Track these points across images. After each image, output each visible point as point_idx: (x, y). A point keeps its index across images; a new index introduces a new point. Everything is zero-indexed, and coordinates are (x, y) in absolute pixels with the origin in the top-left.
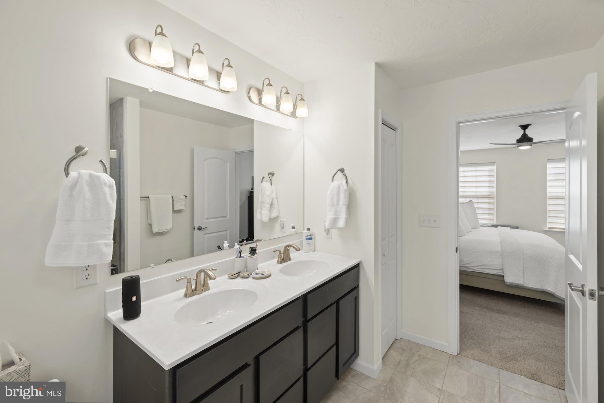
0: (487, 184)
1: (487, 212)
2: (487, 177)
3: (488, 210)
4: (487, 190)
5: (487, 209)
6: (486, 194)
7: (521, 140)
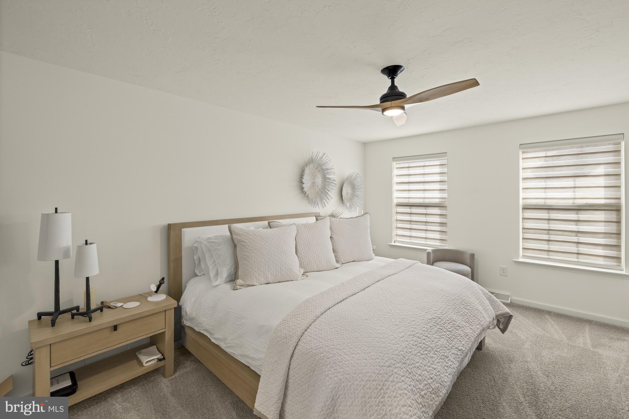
0: (437, 186)
1: (438, 228)
2: (438, 175)
3: (440, 226)
4: (437, 195)
5: (438, 224)
6: (437, 201)
7: (383, 98)
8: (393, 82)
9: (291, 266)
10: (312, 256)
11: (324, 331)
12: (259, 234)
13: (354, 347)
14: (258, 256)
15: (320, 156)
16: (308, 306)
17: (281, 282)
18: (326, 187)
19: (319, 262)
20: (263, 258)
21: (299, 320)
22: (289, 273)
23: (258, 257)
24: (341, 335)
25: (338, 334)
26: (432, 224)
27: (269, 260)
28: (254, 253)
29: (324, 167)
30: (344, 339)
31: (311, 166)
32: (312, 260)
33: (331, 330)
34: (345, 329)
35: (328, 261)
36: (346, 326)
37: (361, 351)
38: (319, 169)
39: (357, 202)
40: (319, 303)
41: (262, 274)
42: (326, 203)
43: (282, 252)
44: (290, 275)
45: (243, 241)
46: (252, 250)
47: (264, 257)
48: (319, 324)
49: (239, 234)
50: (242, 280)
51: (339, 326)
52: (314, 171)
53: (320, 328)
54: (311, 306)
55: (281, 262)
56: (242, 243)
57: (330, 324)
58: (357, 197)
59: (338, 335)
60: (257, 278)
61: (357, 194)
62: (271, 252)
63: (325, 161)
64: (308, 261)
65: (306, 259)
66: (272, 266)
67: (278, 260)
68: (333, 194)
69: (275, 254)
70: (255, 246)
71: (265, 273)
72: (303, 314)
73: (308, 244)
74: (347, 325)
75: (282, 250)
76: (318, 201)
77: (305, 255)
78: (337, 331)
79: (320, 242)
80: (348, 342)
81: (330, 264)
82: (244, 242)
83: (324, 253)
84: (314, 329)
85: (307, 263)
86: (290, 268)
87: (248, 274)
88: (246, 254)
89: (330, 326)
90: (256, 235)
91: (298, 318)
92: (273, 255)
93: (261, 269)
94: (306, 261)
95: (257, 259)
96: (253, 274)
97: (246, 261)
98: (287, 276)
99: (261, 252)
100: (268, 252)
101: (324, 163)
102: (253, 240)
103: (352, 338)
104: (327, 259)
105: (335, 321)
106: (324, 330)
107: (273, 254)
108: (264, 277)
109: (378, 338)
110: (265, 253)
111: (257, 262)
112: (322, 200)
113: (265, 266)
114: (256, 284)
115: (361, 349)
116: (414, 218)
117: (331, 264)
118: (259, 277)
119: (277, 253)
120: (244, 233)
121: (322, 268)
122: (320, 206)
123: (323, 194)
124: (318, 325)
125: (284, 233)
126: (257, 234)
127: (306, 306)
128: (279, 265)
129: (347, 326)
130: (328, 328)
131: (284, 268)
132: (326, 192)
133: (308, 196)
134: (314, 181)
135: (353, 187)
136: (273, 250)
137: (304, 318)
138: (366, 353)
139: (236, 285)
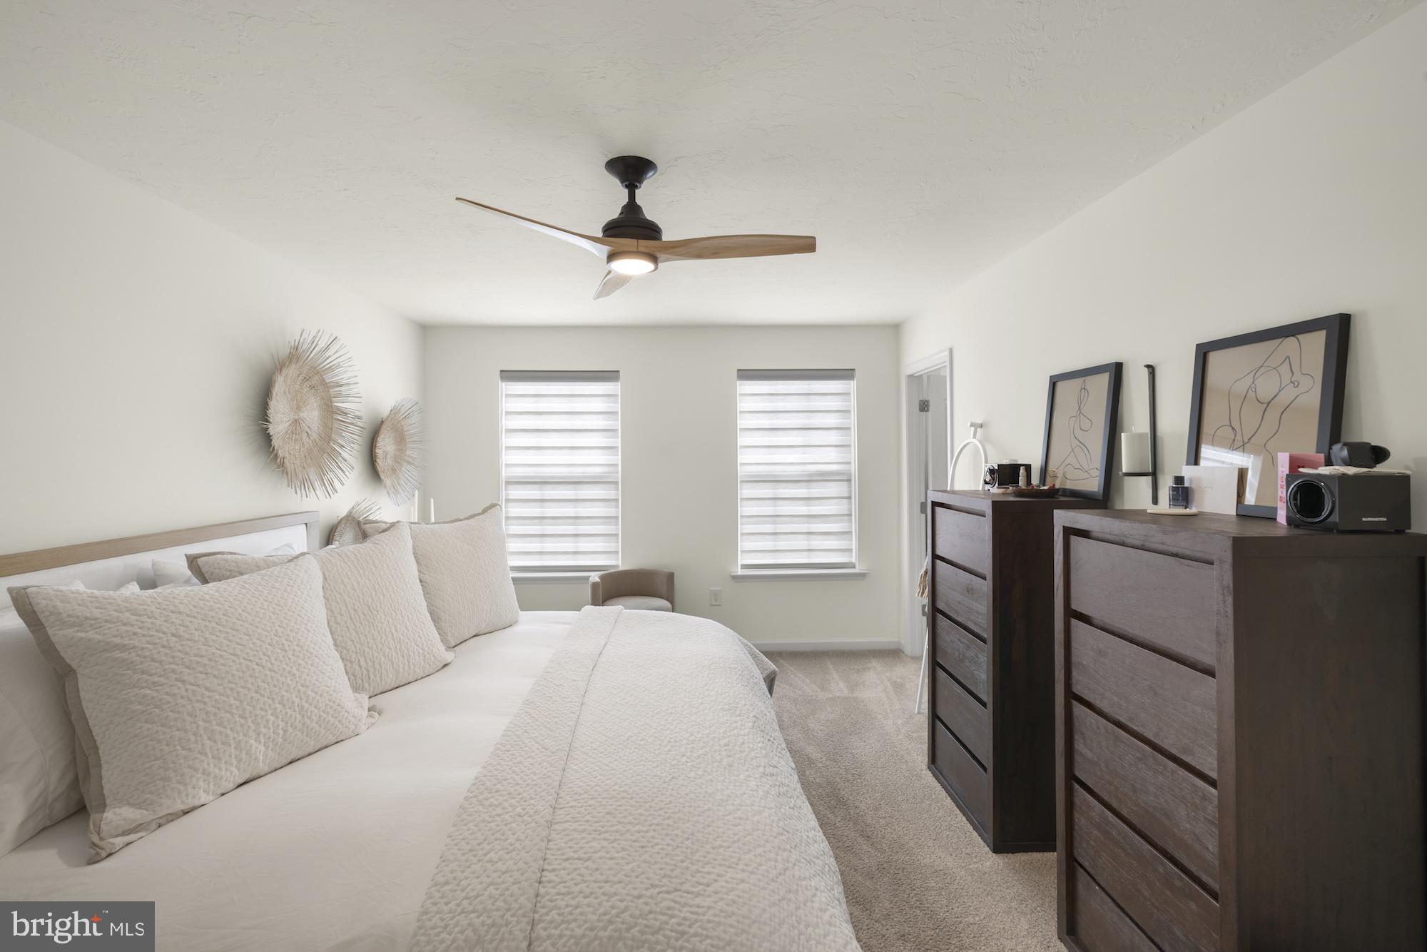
0: (599, 440)
1: (601, 529)
3: (603, 524)
4: (599, 457)
5: (601, 521)
6: (599, 471)
7: (617, 227)
8: (632, 196)
9: (335, 694)
10: (380, 646)
11: (601, 858)
12: (195, 607)
13: (700, 864)
14: (206, 689)
15: (322, 344)
16: (496, 803)
17: (298, 760)
18: (334, 436)
19: (401, 659)
20: (229, 692)
21: (500, 859)
22: (332, 720)
23: (208, 694)
24: (652, 847)
25: (642, 847)
26: (587, 521)
27: (256, 692)
28: (183, 682)
29: (329, 378)
30: (667, 855)
31: (292, 371)
32: (383, 659)
33: (615, 845)
34: (650, 825)
35: (427, 649)
36: (647, 816)
37: (721, 865)
38: (315, 381)
39: (409, 478)
40: (520, 782)
41: (233, 751)
42: (336, 483)
43: (302, 655)
44: (337, 723)
45: (117, 645)
46: (173, 671)
47: (232, 689)
48: (570, 844)
49: (87, 618)
50: (129, 804)
51: (630, 823)
52: (297, 387)
53: (581, 854)
54: (506, 801)
55: (302, 689)
56: (117, 654)
57: (600, 829)
58: (409, 463)
59: (646, 852)
60: (209, 775)
61: (410, 457)
62: (257, 664)
63: (335, 362)
64: (370, 664)
65: (362, 660)
66: (270, 712)
67: (288, 685)
68: (351, 454)
69: (276, 668)
70: (186, 653)
71: (243, 745)
72: (498, 835)
73: (366, 613)
74: (647, 814)
75: (297, 645)
76: (313, 476)
77: (358, 646)
78: (635, 841)
79: (400, 600)
80: (679, 858)
81: (433, 658)
82: (123, 648)
83: (415, 628)
84: (566, 864)
85: (365, 672)
86: (334, 702)
87: (166, 770)
88: (145, 696)
89: (607, 835)
90: (180, 613)
91: (492, 854)
92: (268, 672)
93: (227, 736)
94: (363, 664)
95: (205, 703)
96: (189, 767)
97: (146, 721)
98: (323, 731)
99: (216, 673)
100: (247, 666)
101: (330, 367)
102: (173, 635)
103: (682, 843)
104: (423, 644)
105: (608, 813)
106: (599, 854)
107: (270, 670)
108: (239, 761)
109: (729, 814)
110: (235, 672)
111: (207, 713)
112: (322, 473)
113: (243, 721)
114: (204, 798)
115: (717, 862)
116: (551, 511)
117: (435, 658)
118: (220, 769)
119: (281, 661)
120: (116, 614)
121: (409, 674)
122: (318, 492)
123: (325, 455)
124: (568, 850)
125: (289, 588)
126: (182, 608)
127: (490, 806)
128: (297, 701)
129: (650, 815)
130: (605, 843)
131: (315, 707)
132: (334, 450)
133: (282, 465)
134: (296, 417)
135: (401, 439)
136: (264, 654)
137: (511, 845)
138: (734, 865)
139: (101, 839)
